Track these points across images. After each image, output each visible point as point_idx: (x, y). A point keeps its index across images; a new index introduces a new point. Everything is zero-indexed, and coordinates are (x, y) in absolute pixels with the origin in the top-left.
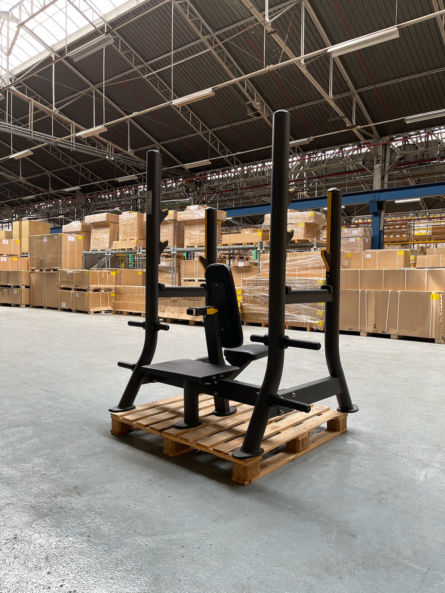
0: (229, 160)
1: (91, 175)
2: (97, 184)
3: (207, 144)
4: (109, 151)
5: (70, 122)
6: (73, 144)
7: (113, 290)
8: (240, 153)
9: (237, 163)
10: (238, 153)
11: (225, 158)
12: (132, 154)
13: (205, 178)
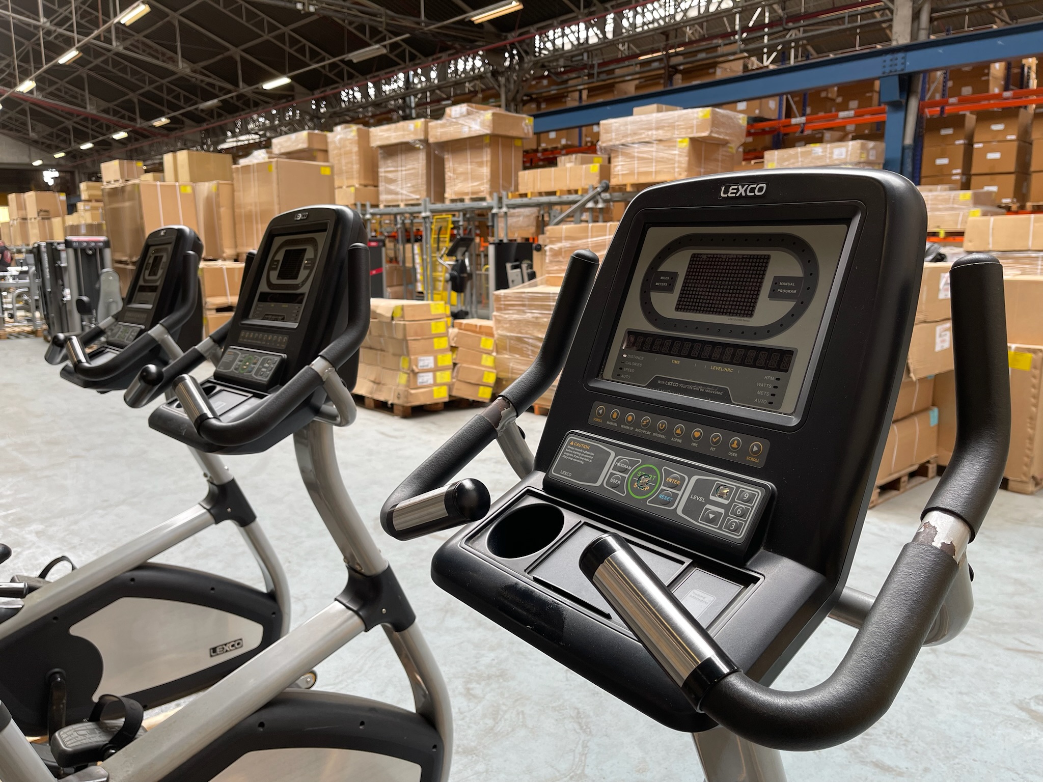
1: (309, 52)
2: (323, 67)
9: (588, 3)
13: (528, 41)
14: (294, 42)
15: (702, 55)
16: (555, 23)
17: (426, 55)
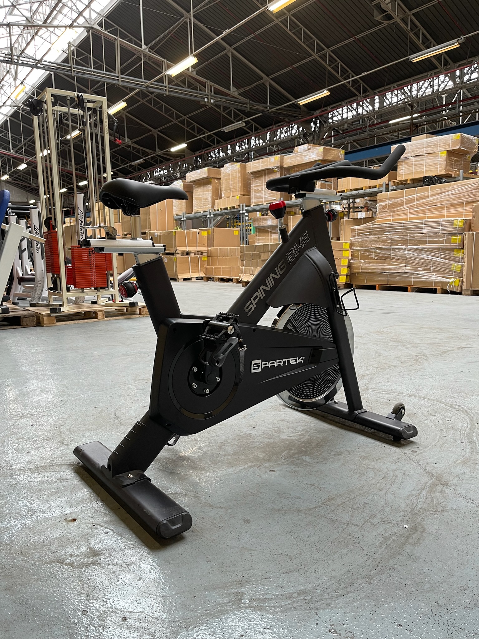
0: (354, 87)
1: (197, 129)
2: (204, 137)
3: (325, 69)
4: (208, 92)
5: (163, 61)
6: (166, 87)
7: (205, 253)
8: (366, 73)
9: (365, 91)
10: (363, 74)
11: (348, 85)
12: (236, 95)
13: (325, 115)
14: (189, 124)
16: (343, 104)
17: (264, 127)
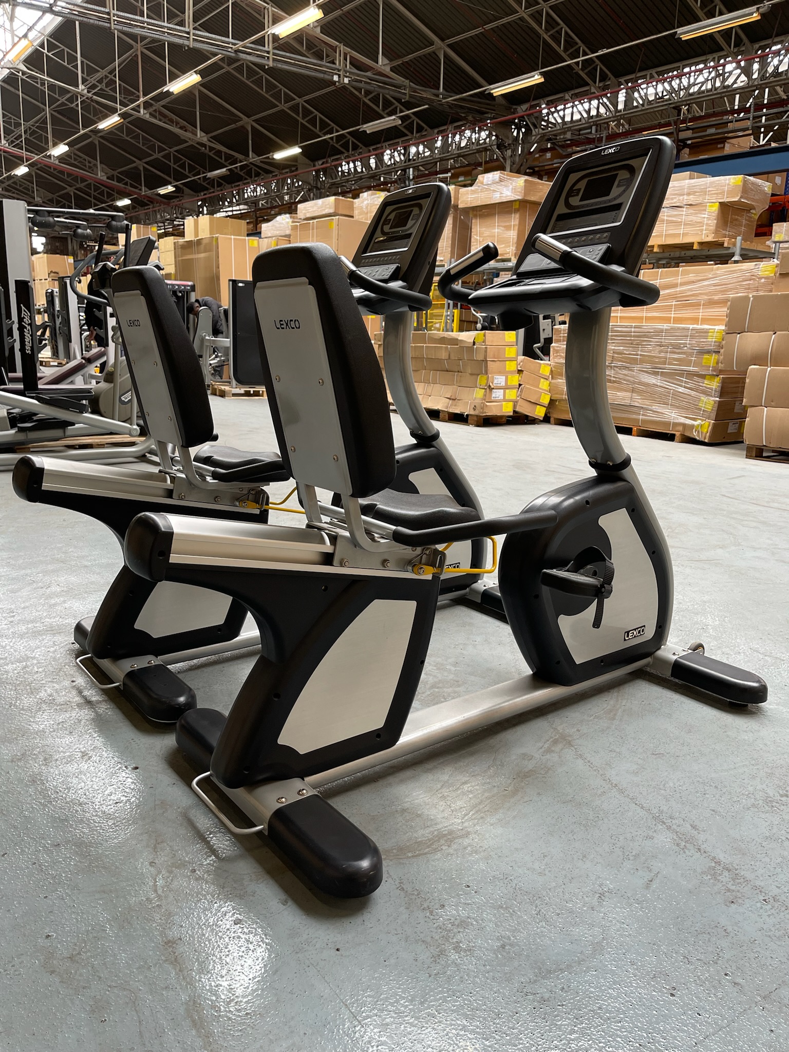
0: (586, 71)
1: (320, 124)
3: (539, 36)
4: (340, 65)
5: (265, 8)
6: (268, 52)
8: (606, 51)
10: (600, 53)
11: (575, 67)
12: (387, 70)
13: (536, 115)
14: (306, 113)
15: (712, 131)
16: (567, 97)
17: (432, 127)
